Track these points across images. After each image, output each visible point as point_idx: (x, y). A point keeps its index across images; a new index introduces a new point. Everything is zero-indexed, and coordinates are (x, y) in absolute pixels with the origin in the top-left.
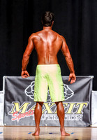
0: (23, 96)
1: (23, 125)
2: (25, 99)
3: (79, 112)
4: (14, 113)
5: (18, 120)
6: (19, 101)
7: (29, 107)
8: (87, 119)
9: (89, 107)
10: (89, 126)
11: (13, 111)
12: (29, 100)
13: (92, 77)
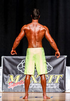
0: (16, 70)
1: (16, 91)
2: (17, 73)
3: (56, 82)
4: (10, 83)
5: (12, 88)
6: (13, 74)
7: (20, 79)
8: (62, 87)
9: (64, 78)
10: (64, 92)
11: (9, 81)
12: (20, 73)
13: (66, 56)
